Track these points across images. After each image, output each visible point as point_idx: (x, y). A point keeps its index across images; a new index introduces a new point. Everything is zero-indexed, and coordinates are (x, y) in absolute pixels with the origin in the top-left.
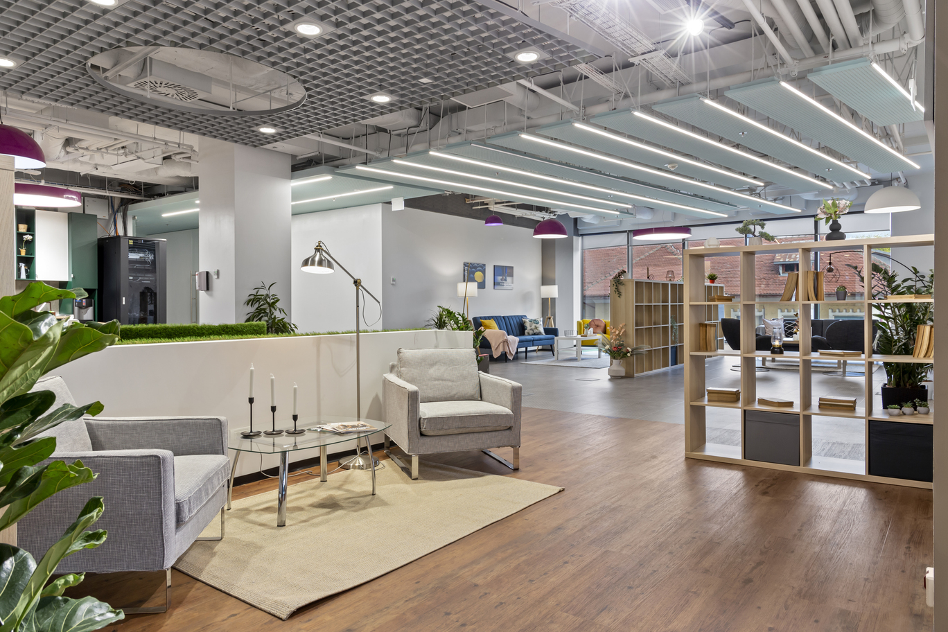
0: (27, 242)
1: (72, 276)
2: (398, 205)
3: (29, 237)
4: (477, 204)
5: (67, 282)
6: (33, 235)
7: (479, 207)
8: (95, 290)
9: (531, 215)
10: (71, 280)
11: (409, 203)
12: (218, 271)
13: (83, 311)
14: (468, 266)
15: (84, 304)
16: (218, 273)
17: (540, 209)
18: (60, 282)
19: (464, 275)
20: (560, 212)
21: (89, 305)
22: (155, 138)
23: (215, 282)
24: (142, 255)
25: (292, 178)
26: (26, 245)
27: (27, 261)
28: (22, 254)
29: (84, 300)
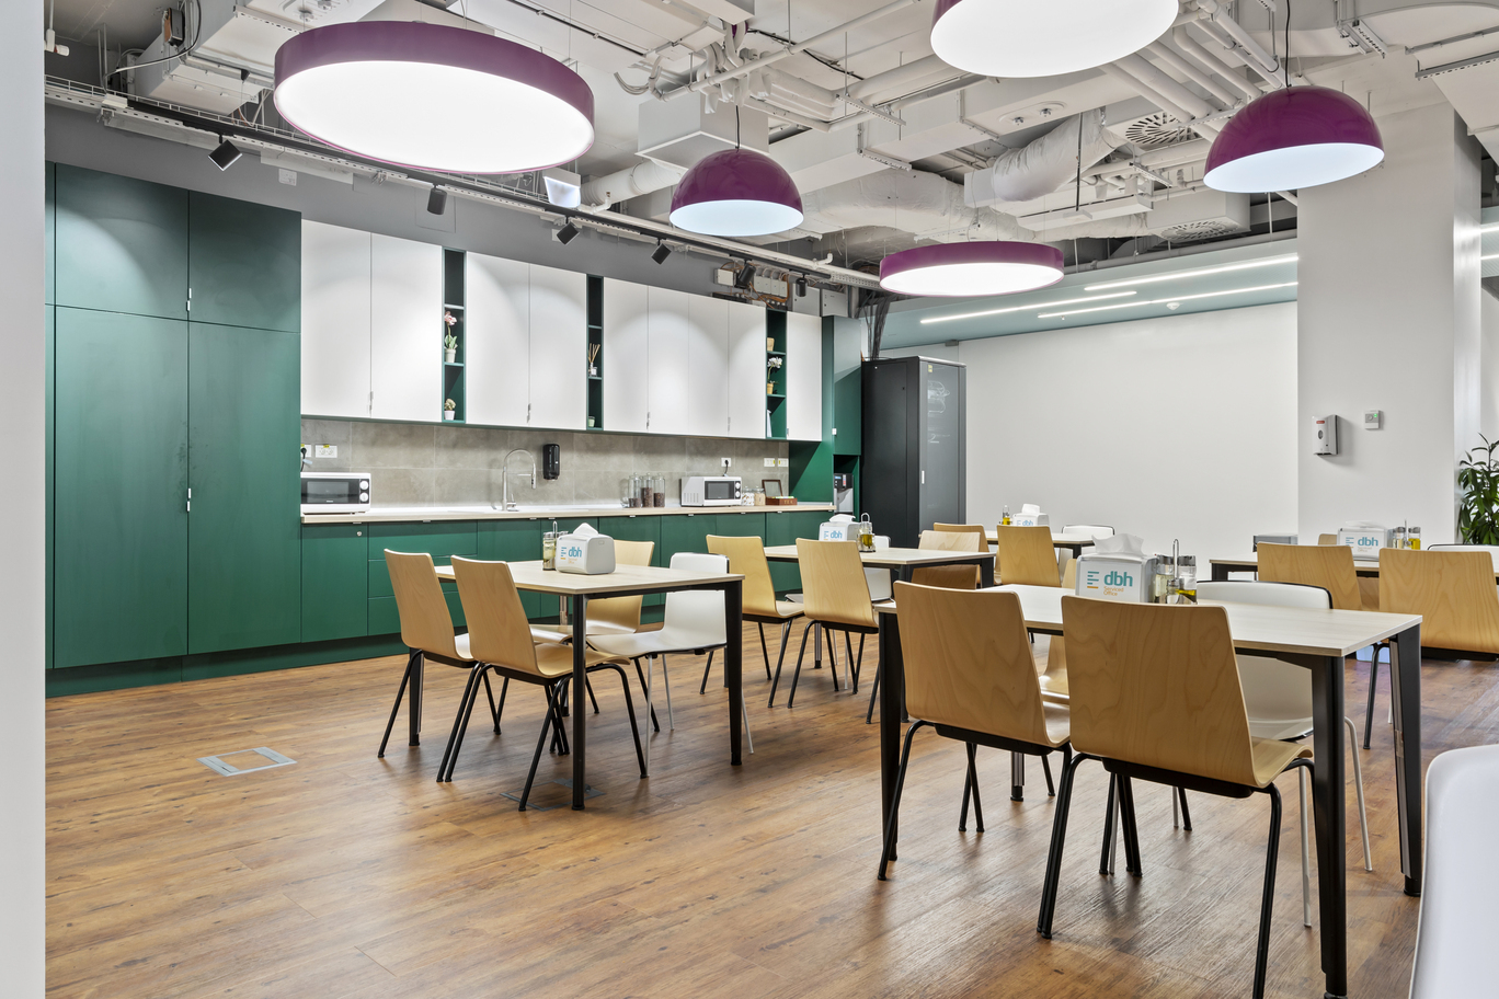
0: (776, 369)
1: (834, 431)
3: (778, 362)
5: (819, 443)
6: (783, 357)
8: (853, 458)
10: (830, 440)
12: (1380, 415)
13: (843, 494)
15: (843, 483)
16: (1377, 418)
18: (801, 443)
21: (849, 485)
23: (1365, 439)
24: (938, 392)
26: (776, 375)
27: (775, 404)
28: (770, 393)
29: (844, 476)
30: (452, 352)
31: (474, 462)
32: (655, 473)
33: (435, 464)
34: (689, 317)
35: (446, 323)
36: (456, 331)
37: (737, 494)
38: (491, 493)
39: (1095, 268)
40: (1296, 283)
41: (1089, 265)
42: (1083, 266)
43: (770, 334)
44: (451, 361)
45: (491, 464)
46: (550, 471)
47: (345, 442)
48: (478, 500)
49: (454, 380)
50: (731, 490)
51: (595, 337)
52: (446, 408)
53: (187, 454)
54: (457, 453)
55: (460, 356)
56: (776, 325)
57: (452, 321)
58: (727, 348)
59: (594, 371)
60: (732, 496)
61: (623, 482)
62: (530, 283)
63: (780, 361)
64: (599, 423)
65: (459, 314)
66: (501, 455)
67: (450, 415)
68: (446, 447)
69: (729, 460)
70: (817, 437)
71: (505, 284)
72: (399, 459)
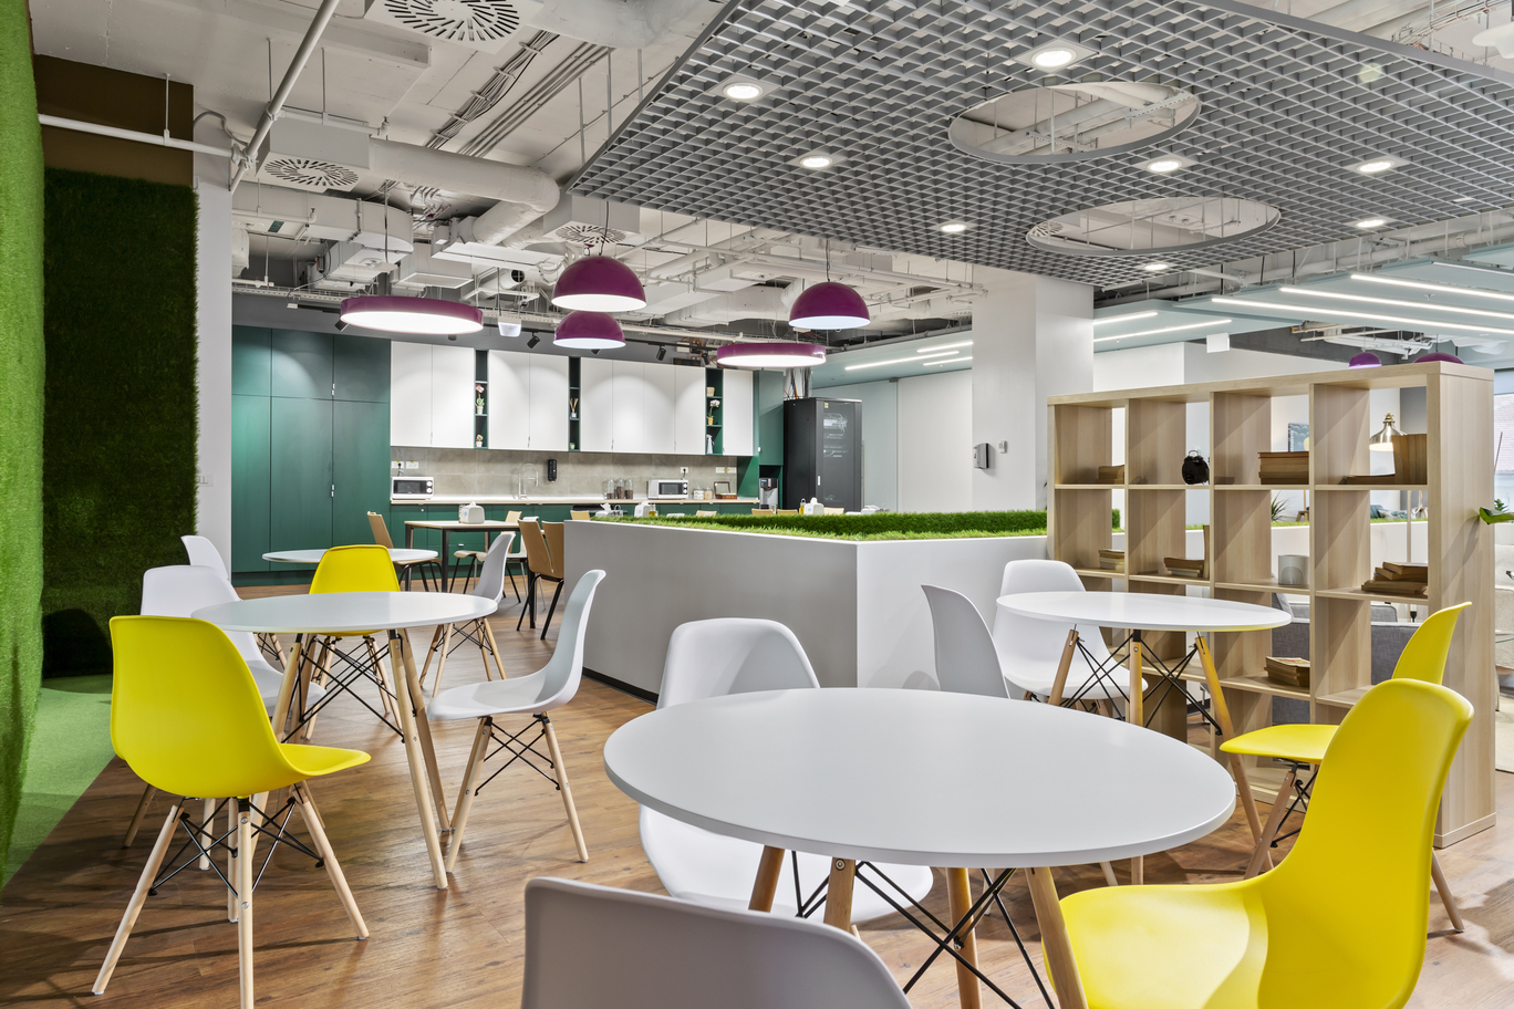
0: (715, 408)
1: (759, 449)
2: (1219, 344)
3: (716, 403)
4: (1310, 334)
5: (750, 458)
6: (720, 400)
7: (1314, 339)
8: (779, 467)
9: (1393, 346)
10: (757, 455)
11: (1238, 341)
12: (1006, 443)
13: (768, 493)
14: (1296, 430)
15: (770, 485)
16: (1006, 446)
17: (1407, 336)
18: (738, 457)
19: (1289, 443)
20: (1442, 339)
21: (774, 486)
22: (947, 280)
23: (1000, 457)
24: (835, 421)
25: (1095, 317)
26: (714, 412)
27: (714, 432)
28: (711, 424)
29: (770, 480)
30: (480, 409)
31: (502, 471)
32: (627, 477)
33: (477, 472)
34: (644, 377)
35: (477, 392)
36: (483, 396)
37: (685, 491)
38: (512, 489)
39: (926, 337)
40: (971, 358)
41: (922, 334)
42: (918, 335)
43: (709, 384)
44: (480, 413)
45: (512, 472)
46: (551, 476)
47: (423, 460)
48: (505, 493)
49: (481, 425)
50: (680, 489)
51: (575, 394)
52: (476, 440)
53: (332, 468)
54: (491, 466)
55: (485, 410)
56: (714, 378)
57: (481, 390)
58: (673, 395)
59: (574, 415)
60: (680, 492)
61: (605, 483)
62: (530, 365)
63: (718, 403)
64: (577, 447)
65: (485, 386)
66: (519, 466)
67: (479, 444)
68: (484, 462)
69: (687, 469)
70: (749, 453)
71: (514, 367)
72: (455, 470)
